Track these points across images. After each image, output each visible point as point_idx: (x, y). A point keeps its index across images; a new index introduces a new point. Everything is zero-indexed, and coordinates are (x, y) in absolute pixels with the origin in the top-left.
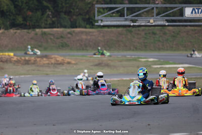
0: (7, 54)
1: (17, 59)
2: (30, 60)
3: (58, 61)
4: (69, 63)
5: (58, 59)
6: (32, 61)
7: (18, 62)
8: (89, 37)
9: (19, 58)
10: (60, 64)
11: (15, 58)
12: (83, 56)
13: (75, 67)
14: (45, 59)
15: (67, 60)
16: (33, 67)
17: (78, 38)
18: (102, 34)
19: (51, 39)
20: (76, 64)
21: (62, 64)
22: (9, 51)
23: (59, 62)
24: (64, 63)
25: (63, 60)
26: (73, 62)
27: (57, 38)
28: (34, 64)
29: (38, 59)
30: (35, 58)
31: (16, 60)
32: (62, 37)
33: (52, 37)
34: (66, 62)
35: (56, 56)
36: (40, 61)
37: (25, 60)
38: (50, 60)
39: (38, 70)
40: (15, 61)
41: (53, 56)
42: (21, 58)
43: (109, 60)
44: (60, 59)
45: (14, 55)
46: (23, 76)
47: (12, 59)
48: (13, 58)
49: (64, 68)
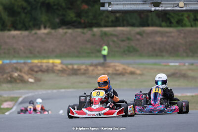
0: (51, 61)
1: (62, 67)
2: (79, 70)
3: (118, 70)
4: (132, 73)
5: (117, 68)
6: (82, 71)
7: (63, 71)
8: (165, 39)
9: (64, 67)
10: (119, 74)
11: (59, 67)
12: (155, 64)
13: (139, 78)
14: (99, 68)
15: (130, 69)
16: (82, 78)
17: (150, 40)
18: (182, 35)
19: (114, 41)
20: (141, 75)
21: (122, 74)
22: (57, 57)
23: (118, 72)
24: (126, 73)
25: (124, 69)
26: (138, 72)
27: (123, 41)
28: (84, 74)
29: (91, 68)
30: (86, 67)
31: (61, 69)
32: (128, 39)
33: (115, 39)
34: (128, 71)
35: (117, 64)
36: (93, 70)
37: (73, 69)
38: (107, 69)
39: (88, 83)
40: (59, 70)
41: (112, 64)
42: (67, 67)
43: (190, 70)
44: (120, 67)
45: (61, 63)
46: (63, 90)
47: (55, 68)
48: (56, 66)
49: (124, 79)
